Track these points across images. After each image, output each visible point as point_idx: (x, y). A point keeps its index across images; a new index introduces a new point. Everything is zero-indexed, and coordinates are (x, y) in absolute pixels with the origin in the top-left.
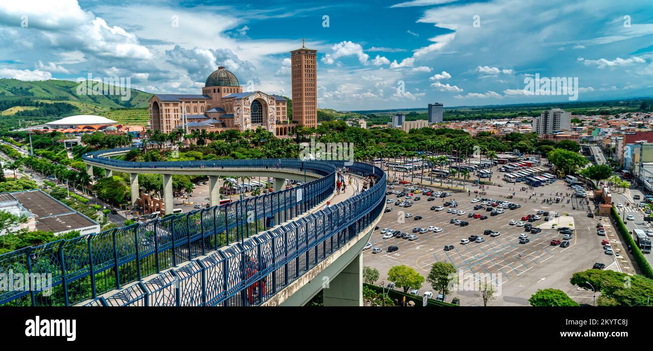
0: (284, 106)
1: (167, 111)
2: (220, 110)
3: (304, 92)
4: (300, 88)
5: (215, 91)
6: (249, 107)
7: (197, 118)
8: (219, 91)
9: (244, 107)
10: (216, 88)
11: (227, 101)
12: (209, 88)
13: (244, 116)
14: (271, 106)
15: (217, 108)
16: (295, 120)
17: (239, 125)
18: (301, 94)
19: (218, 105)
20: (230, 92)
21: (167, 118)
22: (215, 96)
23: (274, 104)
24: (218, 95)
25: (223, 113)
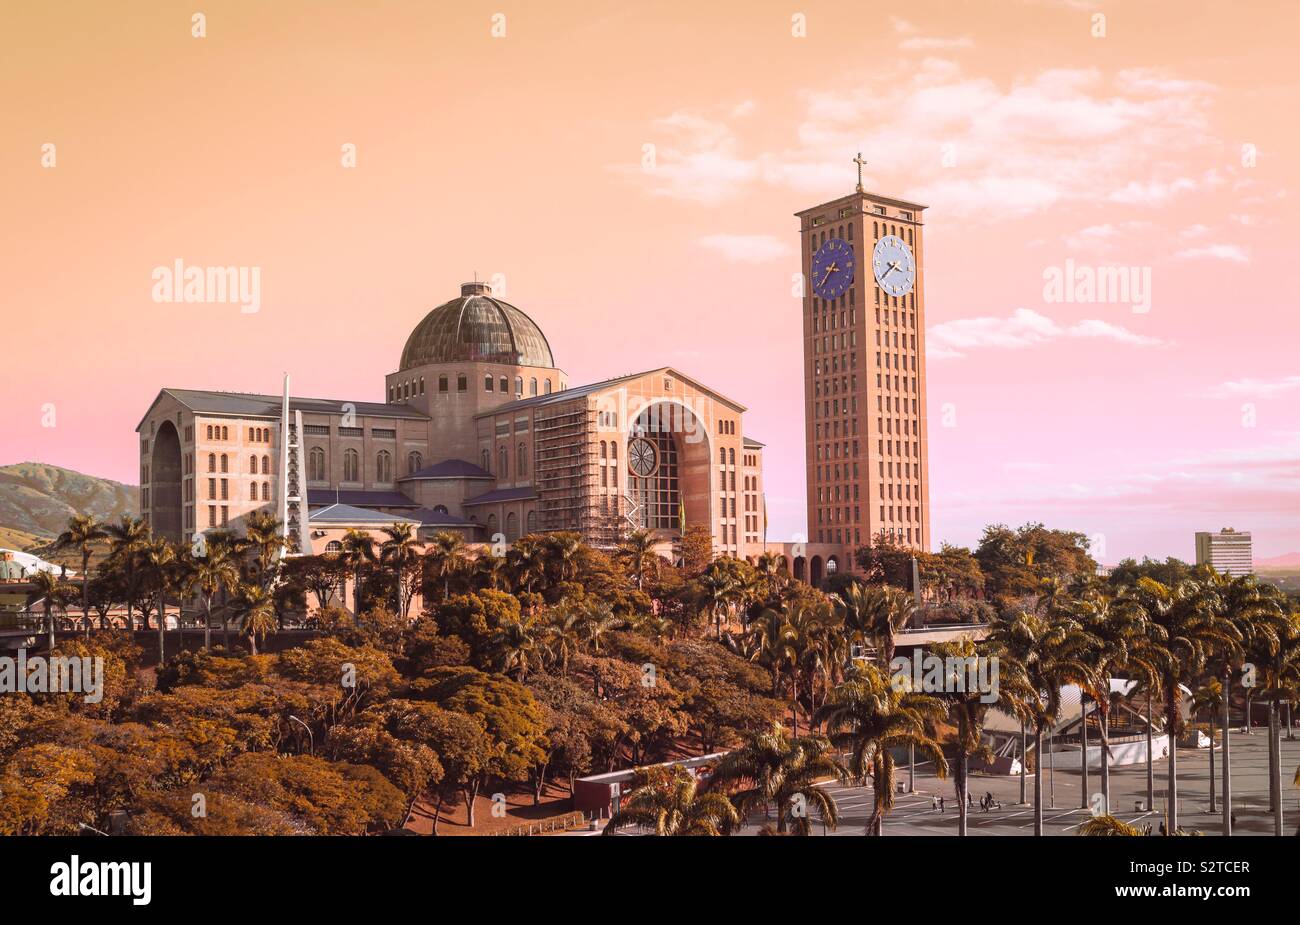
0: (750, 472)
1: (218, 462)
2: (468, 470)
3: (871, 391)
4: (848, 372)
5: (443, 387)
8: (462, 384)
10: (453, 370)
11: (505, 429)
12: (416, 375)
15: (451, 463)
18: (855, 402)
19: (458, 450)
22: (445, 409)
24: (458, 401)
25: (481, 484)
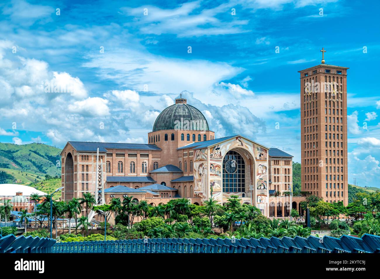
0: (287, 167)
1: (85, 168)
2: (174, 169)
3: (323, 140)
4: (315, 132)
5: (166, 139)
6: (221, 164)
7: (133, 181)
8: (173, 138)
9: (210, 162)
10: (169, 132)
11: (186, 155)
12: (157, 133)
13: (211, 178)
14: (260, 163)
15: (168, 167)
16: (307, 190)
17: (202, 194)
18: (318, 144)
19: (171, 161)
20: (191, 138)
21: (83, 180)
22: (167, 146)
23: (265, 160)
24: (171, 144)
25: (178, 174)
